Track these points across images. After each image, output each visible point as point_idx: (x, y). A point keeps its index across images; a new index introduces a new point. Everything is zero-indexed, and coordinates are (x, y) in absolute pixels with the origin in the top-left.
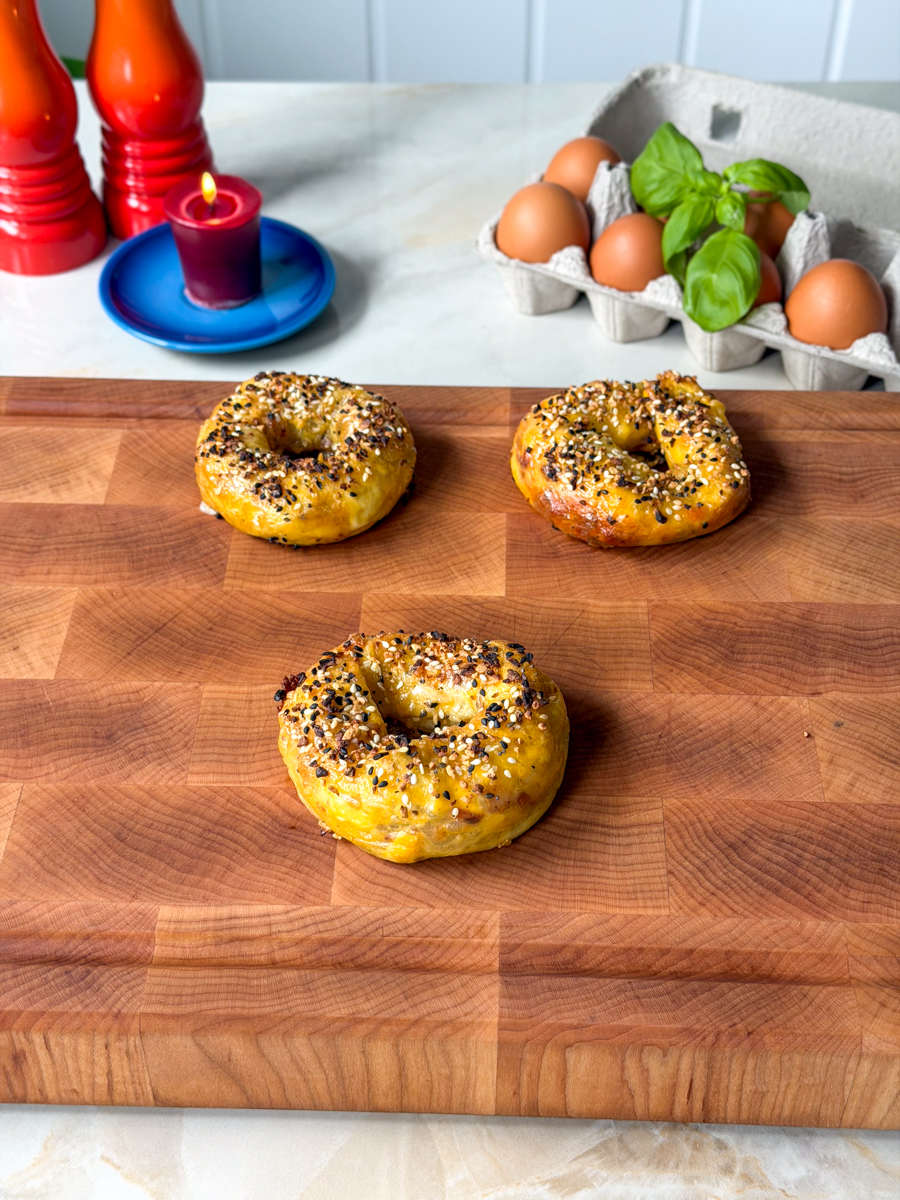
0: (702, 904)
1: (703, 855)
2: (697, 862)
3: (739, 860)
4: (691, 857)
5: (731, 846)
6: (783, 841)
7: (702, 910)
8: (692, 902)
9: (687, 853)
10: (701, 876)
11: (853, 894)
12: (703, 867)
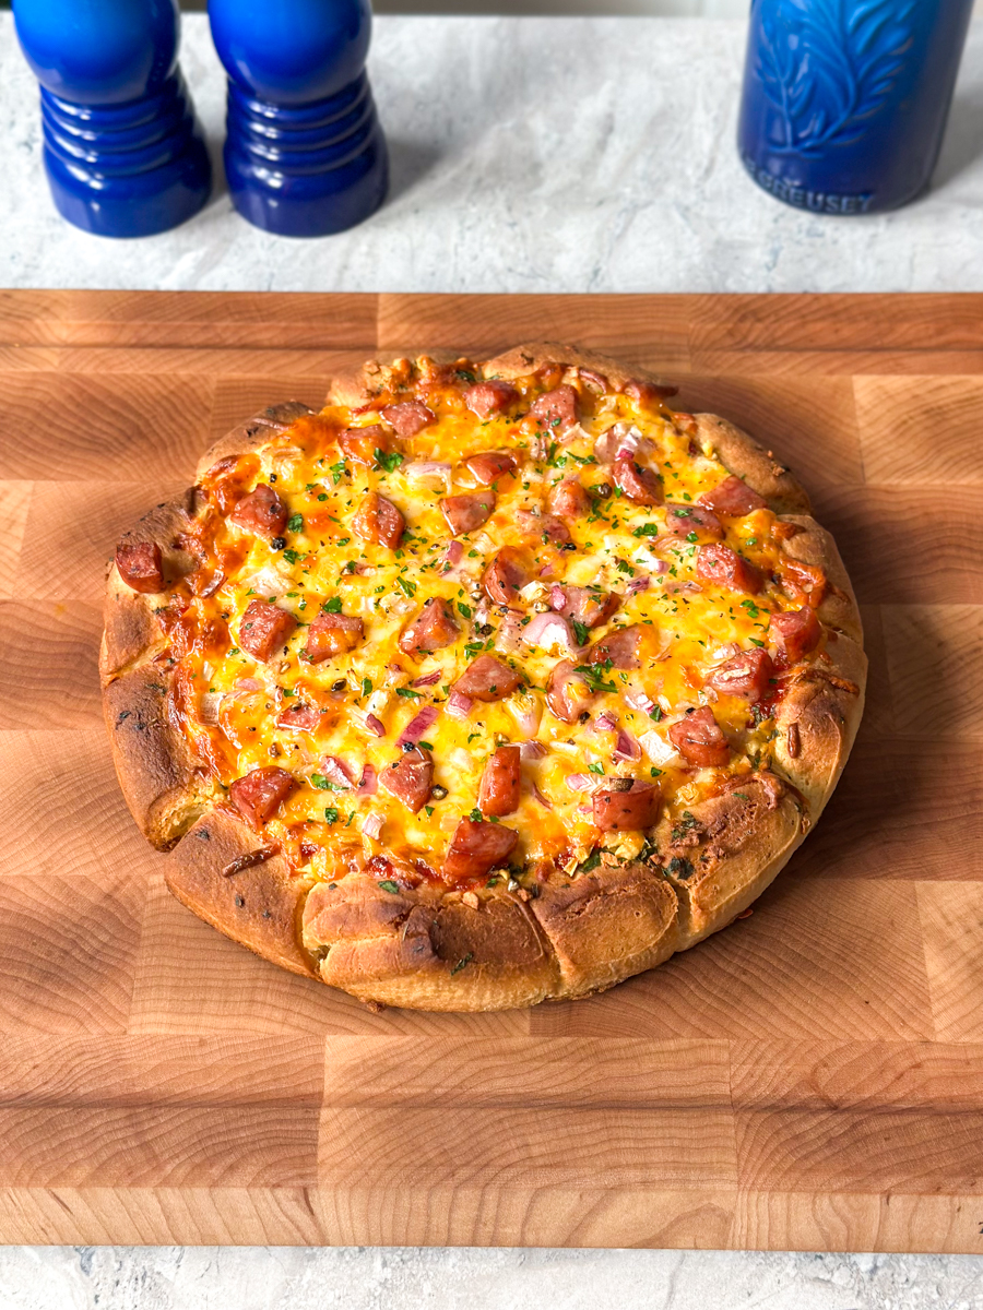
0: (185, 384)
1: (174, 426)
2: (181, 420)
3: (140, 423)
4: (185, 424)
5: (142, 435)
6: (90, 442)
7: (185, 379)
8: (193, 385)
9: (189, 428)
10: (180, 407)
11: (38, 396)
12: (175, 415)
